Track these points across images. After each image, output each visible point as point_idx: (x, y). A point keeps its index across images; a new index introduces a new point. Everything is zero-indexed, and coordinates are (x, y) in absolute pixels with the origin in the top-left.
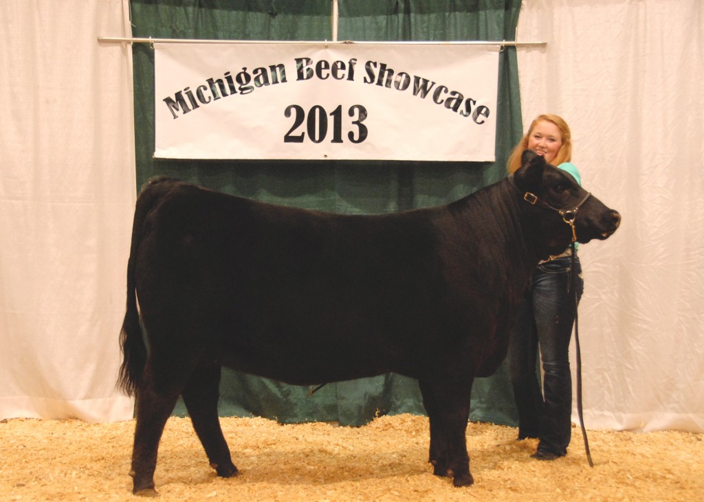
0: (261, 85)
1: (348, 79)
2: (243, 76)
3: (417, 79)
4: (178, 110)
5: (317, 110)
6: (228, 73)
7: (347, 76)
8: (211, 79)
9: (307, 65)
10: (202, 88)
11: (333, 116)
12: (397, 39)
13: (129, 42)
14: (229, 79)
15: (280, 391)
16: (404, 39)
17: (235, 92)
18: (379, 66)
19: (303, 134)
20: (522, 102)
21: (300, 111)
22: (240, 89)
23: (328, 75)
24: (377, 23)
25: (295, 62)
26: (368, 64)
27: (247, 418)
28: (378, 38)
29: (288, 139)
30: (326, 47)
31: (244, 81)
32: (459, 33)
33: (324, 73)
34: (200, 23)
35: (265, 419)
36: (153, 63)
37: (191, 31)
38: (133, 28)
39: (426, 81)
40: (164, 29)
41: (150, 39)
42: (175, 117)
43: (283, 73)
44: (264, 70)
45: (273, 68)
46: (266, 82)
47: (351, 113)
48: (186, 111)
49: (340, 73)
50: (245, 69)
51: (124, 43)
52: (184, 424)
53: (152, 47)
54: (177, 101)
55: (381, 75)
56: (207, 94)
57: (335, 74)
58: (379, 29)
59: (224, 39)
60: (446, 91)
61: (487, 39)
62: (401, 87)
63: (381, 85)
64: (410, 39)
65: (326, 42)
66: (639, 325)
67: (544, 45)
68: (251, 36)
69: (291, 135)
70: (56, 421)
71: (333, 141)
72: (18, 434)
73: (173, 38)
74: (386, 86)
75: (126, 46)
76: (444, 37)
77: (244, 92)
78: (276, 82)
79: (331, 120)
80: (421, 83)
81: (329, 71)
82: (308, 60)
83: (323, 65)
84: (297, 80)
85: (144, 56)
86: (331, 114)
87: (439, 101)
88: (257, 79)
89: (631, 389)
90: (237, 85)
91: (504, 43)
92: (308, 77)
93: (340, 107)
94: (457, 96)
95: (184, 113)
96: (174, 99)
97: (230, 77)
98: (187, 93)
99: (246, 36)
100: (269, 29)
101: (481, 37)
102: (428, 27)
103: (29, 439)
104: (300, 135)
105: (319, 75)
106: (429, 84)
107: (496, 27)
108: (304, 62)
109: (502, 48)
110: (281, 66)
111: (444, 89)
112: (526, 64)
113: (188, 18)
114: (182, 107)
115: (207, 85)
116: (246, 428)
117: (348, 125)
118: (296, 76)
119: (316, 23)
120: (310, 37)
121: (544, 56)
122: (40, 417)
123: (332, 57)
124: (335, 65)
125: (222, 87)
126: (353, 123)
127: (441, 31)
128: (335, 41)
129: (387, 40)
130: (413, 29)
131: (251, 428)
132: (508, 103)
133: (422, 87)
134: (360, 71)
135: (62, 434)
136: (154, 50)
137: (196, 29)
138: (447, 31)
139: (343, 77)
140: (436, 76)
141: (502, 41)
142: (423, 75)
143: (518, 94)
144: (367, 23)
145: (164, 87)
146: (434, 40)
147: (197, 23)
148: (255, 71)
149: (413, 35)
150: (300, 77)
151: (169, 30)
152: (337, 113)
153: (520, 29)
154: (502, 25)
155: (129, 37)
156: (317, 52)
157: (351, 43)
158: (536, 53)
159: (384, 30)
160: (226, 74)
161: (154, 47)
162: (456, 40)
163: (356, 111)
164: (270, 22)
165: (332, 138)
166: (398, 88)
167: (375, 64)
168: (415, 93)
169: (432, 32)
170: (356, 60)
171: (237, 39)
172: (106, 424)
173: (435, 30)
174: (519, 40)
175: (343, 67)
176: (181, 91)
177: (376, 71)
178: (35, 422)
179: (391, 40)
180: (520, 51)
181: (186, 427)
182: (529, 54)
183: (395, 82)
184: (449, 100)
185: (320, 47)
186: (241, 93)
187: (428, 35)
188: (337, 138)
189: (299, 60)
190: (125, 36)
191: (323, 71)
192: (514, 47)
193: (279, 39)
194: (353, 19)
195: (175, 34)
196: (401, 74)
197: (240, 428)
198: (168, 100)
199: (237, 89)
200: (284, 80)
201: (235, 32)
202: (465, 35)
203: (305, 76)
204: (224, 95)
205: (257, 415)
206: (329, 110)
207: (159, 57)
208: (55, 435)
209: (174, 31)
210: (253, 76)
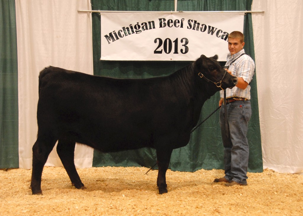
0: (144, 30)
1: (181, 27)
2: (137, 26)
3: (210, 27)
4: (110, 40)
5: (168, 40)
6: (131, 25)
7: (180, 26)
8: (124, 28)
9: (164, 21)
10: (120, 31)
11: (174, 43)
12: (202, 11)
13: (90, 12)
14: (132, 28)
15: (152, 156)
16: (204, 10)
17: (134, 33)
18: (193, 22)
19: (162, 50)
20: (254, 36)
21: (161, 41)
22: (136, 31)
23: (172, 25)
24: (193, 3)
25: (159, 20)
26: (189, 21)
27: (139, 167)
28: (194, 10)
29: (156, 52)
30: (172, 14)
31: (138, 28)
32: (227, 8)
33: (171, 25)
34: (120, 4)
35: (146, 168)
36: (100, 20)
37: (116, 7)
38: (92, 6)
39: (213, 28)
40: (105, 7)
41: (99, 11)
42: (109, 43)
43: (154, 25)
44: (146, 24)
45: (149, 23)
46: (147, 29)
47: (182, 41)
48: (114, 40)
49: (177, 25)
50: (138, 23)
51: (88, 13)
52: (112, 170)
53: (100, 14)
54: (110, 37)
55: (194, 25)
56: (122, 33)
57: (175, 25)
58: (194, 6)
59: (130, 11)
60: (222, 32)
61: (239, 10)
62: (203, 30)
63: (195, 30)
64: (207, 10)
65: (171, 12)
66: (302, 130)
67: (263, 12)
68: (141, 9)
69: (157, 50)
70: (61, 168)
71: (174, 53)
72: (46, 173)
73: (108, 10)
74: (196, 30)
75: (89, 13)
76: (221, 9)
77: (137, 33)
78: (150, 28)
79: (173, 44)
80: (211, 28)
81: (173, 24)
82: (164, 20)
83: (170, 22)
84: (160, 28)
85: (96, 18)
86: (173, 42)
87: (219, 36)
88: (143, 28)
89: (298, 156)
90: (135, 30)
91: (246, 11)
92: (164, 27)
93: (177, 39)
94: (226, 34)
95: (113, 41)
96: (109, 36)
97: (132, 26)
98: (114, 33)
99: (139, 9)
100: (148, 6)
101: (237, 9)
102: (215, 5)
103: (50, 174)
104: (161, 50)
105: (169, 25)
106: (215, 29)
107: (243, 5)
108: (163, 20)
109: (245, 13)
110: (153, 22)
111: (221, 31)
112: (256, 21)
113: (115, 2)
114: (112, 39)
115: (122, 30)
116: (138, 171)
117: (180, 46)
118: (159, 26)
119: (168, 4)
120: (165, 10)
121: (263, 17)
122: (54, 166)
123: (174, 18)
124: (175, 21)
125: (128, 30)
126: (183, 45)
127: (220, 7)
128: (176, 11)
129: (197, 11)
130: (208, 5)
131: (140, 171)
132: (248, 37)
133: (211, 30)
134: (186, 24)
135: (63, 173)
136: (100, 15)
137: (118, 7)
138: (223, 6)
139: (178, 26)
140: (217, 26)
141: (245, 11)
142: (212, 25)
143: (252, 33)
144: (189, 3)
145: (105, 31)
146: (217, 11)
147: (118, 4)
148: (142, 24)
149: (208, 8)
150: (161, 26)
151: (107, 7)
152: (176, 41)
153: (253, 6)
154: (245, 4)
155: (91, 10)
156: (168, 16)
157: (182, 12)
158: (260, 16)
159: (196, 6)
160: (130, 25)
161: (101, 14)
162: (226, 10)
163: (184, 40)
164: (148, 3)
165: (174, 52)
166: (201, 31)
167: (192, 21)
168: (209, 33)
169: (216, 7)
170: (184, 19)
171: (135, 10)
172: (81, 169)
173: (218, 6)
174: (253, 10)
175: (179, 22)
176: (112, 33)
177: (192, 24)
178: (53, 168)
179: (199, 11)
180: (253, 15)
181: (113, 171)
182: (257, 16)
183: (200, 28)
184: (223, 36)
185: (169, 14)
186: (136, 33)
187: (215, 8)
188: (176, 52)
189: (160, 19)
190: (89, 10)
191: (170, 24)
192: (250, 13)
193: (152, 11)
194: (183, 2)
195: (110, 8)
196: (203, 25)
197: (136, 171)
198: (106, 36)
199: (135, 32)
200: (154, 28)
201: (134, 7)
202: (230, 8)
203: (163, 26)
204: (130, 34)
205: (142, 166)
206: (173, 40)
207: (103, 18)
208: (60, 173)
209: (109, 7)
210: (141, 26)
